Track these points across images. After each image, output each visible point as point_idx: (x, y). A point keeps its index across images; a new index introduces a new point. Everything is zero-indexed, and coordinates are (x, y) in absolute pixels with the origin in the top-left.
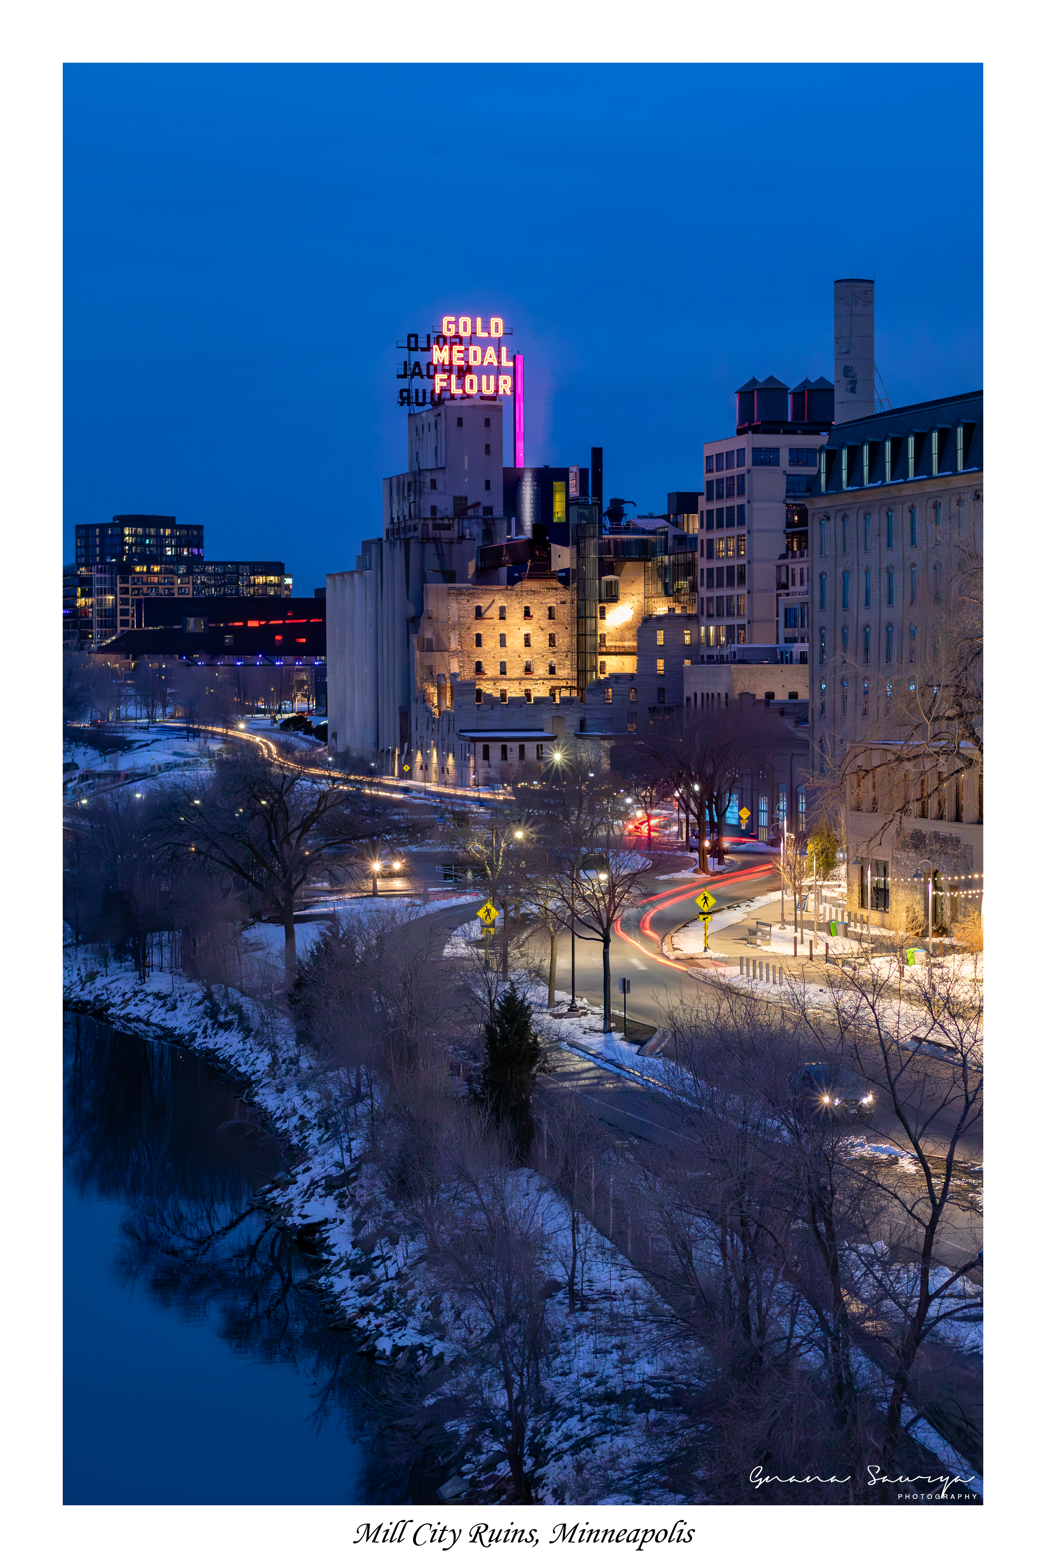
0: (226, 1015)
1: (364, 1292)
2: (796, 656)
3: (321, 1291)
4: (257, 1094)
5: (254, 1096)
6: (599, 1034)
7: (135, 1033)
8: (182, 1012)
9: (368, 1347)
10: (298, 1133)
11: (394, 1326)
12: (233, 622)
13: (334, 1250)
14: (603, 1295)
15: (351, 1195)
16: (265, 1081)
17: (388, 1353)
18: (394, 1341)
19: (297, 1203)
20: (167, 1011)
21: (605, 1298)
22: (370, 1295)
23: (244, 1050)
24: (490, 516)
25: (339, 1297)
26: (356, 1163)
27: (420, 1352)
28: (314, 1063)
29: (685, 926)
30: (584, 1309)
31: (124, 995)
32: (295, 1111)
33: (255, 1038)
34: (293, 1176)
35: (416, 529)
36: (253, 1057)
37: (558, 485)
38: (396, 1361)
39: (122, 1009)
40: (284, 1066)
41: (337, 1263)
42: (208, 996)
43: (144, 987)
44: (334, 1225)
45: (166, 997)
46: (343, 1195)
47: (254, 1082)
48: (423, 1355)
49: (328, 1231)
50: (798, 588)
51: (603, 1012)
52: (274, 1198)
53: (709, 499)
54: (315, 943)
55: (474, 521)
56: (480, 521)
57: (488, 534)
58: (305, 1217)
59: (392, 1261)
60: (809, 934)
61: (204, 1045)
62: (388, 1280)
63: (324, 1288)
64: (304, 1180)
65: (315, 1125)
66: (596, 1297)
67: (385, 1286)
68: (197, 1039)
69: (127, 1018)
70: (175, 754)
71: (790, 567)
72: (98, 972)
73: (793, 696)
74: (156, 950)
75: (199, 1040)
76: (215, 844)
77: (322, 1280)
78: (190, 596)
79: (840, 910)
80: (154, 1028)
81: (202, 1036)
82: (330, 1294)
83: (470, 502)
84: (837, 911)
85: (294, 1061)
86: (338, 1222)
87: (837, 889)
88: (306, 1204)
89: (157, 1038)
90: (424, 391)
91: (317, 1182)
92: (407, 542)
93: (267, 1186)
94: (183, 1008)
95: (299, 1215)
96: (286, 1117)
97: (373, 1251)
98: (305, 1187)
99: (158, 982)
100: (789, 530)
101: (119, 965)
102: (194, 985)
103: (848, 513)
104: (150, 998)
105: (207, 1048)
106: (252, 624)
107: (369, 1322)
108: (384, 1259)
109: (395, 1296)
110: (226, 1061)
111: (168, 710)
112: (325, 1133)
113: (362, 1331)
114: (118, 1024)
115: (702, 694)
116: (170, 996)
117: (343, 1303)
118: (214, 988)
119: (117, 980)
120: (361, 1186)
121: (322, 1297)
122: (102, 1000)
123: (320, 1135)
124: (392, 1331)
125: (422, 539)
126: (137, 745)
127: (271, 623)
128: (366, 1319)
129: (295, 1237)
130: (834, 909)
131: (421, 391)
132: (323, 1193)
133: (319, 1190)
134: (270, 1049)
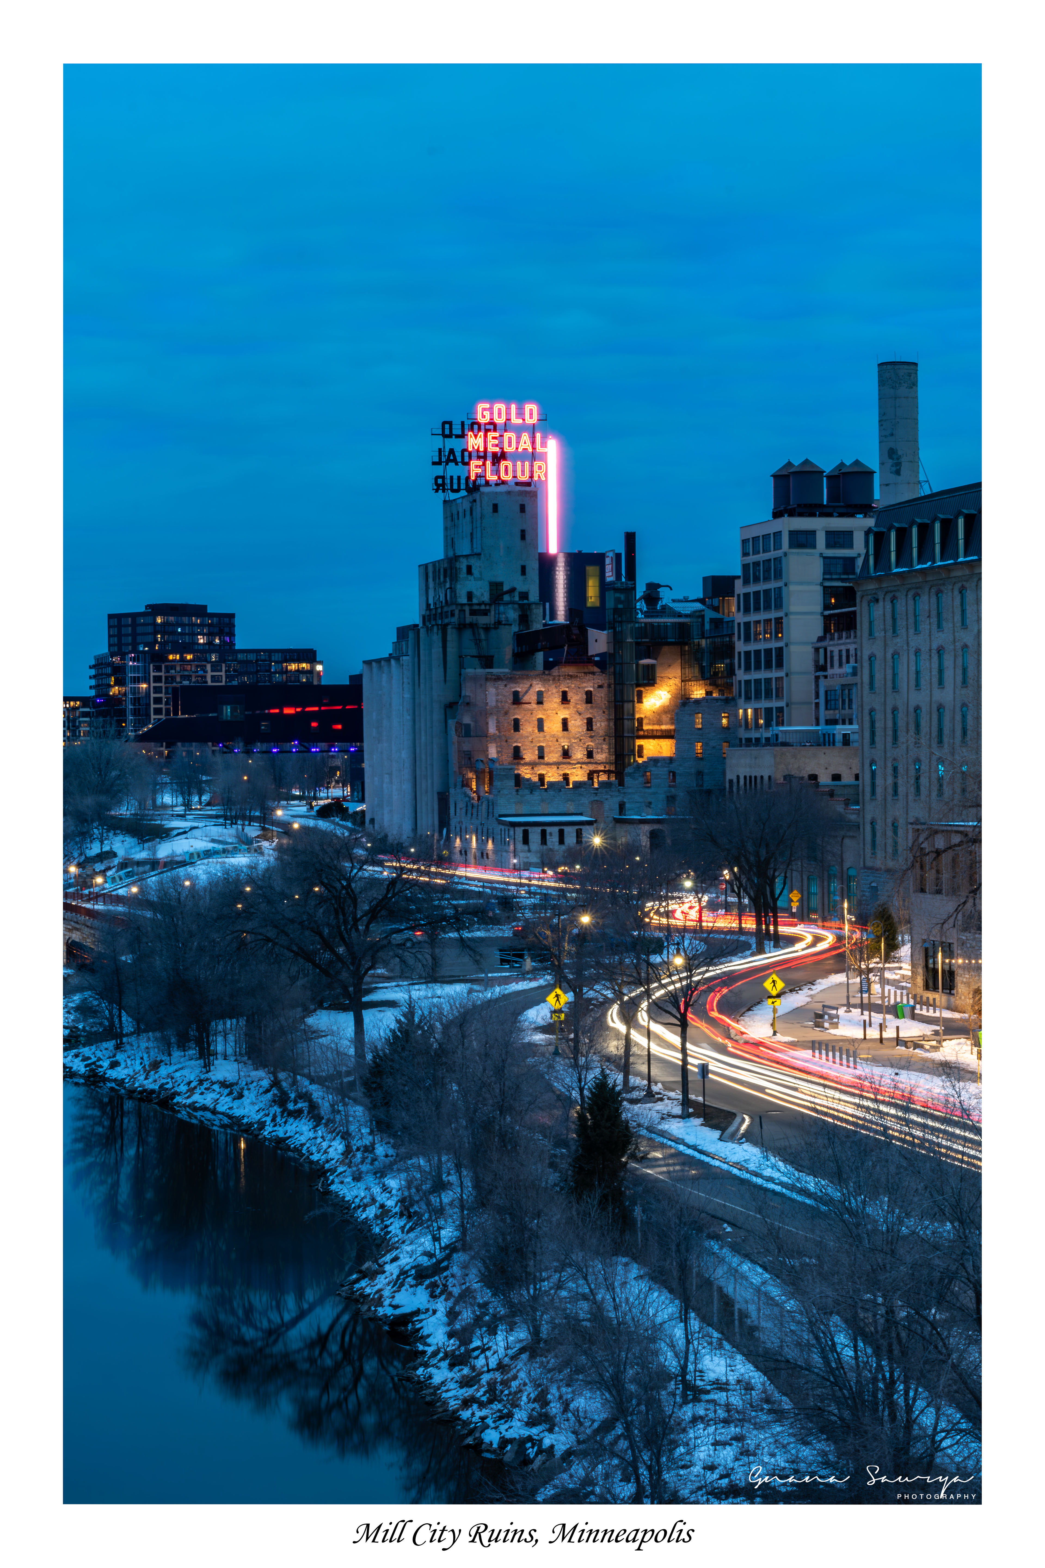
0: (296, 1102)
1: (466, 1383)
2: (839, 738)
3: (419, 1382)
4: (333, 1182)
5: (330, 1185)
6: (678, 1120)
7: (202, 1122)
8: (248, 1101)
9: (474, 1439)
10: (379, 1222)
11: (500, 1418)
12: (269, 709)
13: (429, 1340)
14: (715, 1386)
15: (443, 1285)
16: (340, 1170)
17: (495, 1446)
18: (501, 1433)
19: (386, 1293)
20: (234, 1099)
21: (717, 1389)
22: (471, 1386)
23: (315, 1138)
24: (525, 601)
25: (439, 1389)
26: (447, 1252)
27: (529, 1445)
28: (391, 1152)
29: (749, 1010)
30: (696, 1400)
31: (189, 1083)
32: (374, 1201)
33: (326, 1125)
34: (381, 1266)
35: (453, 615)
36: (325, 1145)
37: (591, 570)
38: (504, 1454)
39: (188, 1097)
40: (359, 1155)
41: (435, 1354)
42: (276, 1083)
43: (210, 1075)
44: (427, 1315)
45: (231, 1085)
46: (434, 1285)
47: (329, 1170)
48: (533, 1447)
49: (421, 1321)
50: (837, 670)
51: (680, 1097)
52: (362, 1288)
53: (746, 582)
54: (391, 1030)
55: (510, 606)
56: (516, 606)
57: (524, 619)
58: (395, 1307)
59: (492, 1352)
60: (877, 1018)
61: (274, 1133)
62: (489, 1371)
63: (423, 1380)
64: (392, 1269)
65: (396, 1213)
66: (709, 1388)
67: (485, 1378)
68: (266, 1128)
69: (193, 1107)
70: (213, 841)
71: (829, 649)
72: (161, 1061)
73: (836, 777)
74: (220, 1039)
75: (269, 1129)
76: (283, 931)
77: (420, 1371)
78: (223, 684)
79: (905, 992)
80: (221, 1116)
81: (272, 1125)
82: (429, 1386)
83: (506, 588)
84: (902, 993)
85: (369, 1149)
86: (431, 1312)
87: (897, 972)
88: (396, 1294)
89: (223, 1126)
90: (459, 478)
91: (406, 1272)
92: (444, 628)
93: (354, 1276)
94: (249, 1096)
95: (390, 1305)
96: (366, 1206)
97: (471, 1342)
98: (395, 1276)
99: (224, 1070)
100: (827, 613)
101: (183, 1053)
102: (261, 1073)
103: (897, 594)
104: (216, 1087)
105: (277, 1136)
106: (288, 711)
107: (473, 1414)
108: (484, 1349)
109: (499, 1387)
110: (298, 1150)
111: (204, 798)
112: (408, 1222)
113: (466, 1423)
114: (183, 1112)
115: (745, 777)
116: (237, 1084)
117: (444, 1395)
118: (282, 1075)
119: (182, 1068)
120: (453, 1276)
121: (422, 1389)
122: (167, 1089)
123: (402, 1224)
124: (498, 1423)
125: (459, 625)
126: (175, 832)
127: (307, 709)
128: (469, 1412)
129: (386, 1328)
130: (899, 992)
131: (455, 478)
132: (413, 1282)
133: (409, 1279)
134: (342, 1138)
